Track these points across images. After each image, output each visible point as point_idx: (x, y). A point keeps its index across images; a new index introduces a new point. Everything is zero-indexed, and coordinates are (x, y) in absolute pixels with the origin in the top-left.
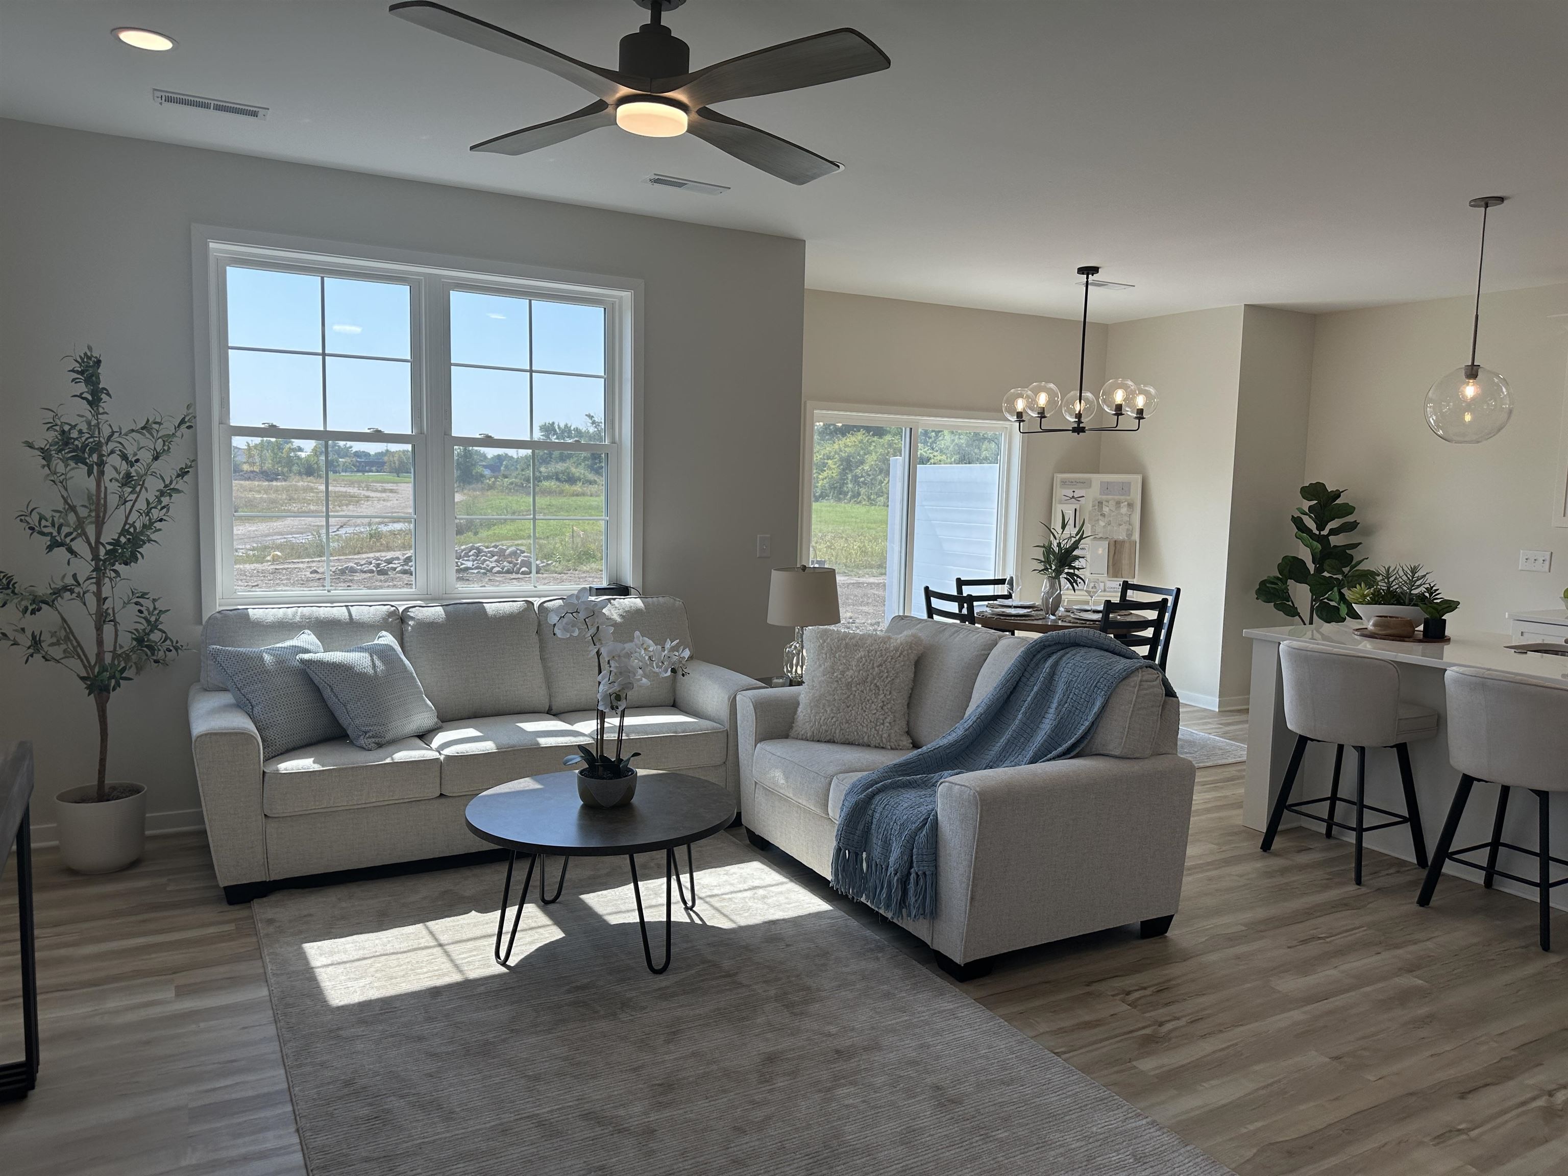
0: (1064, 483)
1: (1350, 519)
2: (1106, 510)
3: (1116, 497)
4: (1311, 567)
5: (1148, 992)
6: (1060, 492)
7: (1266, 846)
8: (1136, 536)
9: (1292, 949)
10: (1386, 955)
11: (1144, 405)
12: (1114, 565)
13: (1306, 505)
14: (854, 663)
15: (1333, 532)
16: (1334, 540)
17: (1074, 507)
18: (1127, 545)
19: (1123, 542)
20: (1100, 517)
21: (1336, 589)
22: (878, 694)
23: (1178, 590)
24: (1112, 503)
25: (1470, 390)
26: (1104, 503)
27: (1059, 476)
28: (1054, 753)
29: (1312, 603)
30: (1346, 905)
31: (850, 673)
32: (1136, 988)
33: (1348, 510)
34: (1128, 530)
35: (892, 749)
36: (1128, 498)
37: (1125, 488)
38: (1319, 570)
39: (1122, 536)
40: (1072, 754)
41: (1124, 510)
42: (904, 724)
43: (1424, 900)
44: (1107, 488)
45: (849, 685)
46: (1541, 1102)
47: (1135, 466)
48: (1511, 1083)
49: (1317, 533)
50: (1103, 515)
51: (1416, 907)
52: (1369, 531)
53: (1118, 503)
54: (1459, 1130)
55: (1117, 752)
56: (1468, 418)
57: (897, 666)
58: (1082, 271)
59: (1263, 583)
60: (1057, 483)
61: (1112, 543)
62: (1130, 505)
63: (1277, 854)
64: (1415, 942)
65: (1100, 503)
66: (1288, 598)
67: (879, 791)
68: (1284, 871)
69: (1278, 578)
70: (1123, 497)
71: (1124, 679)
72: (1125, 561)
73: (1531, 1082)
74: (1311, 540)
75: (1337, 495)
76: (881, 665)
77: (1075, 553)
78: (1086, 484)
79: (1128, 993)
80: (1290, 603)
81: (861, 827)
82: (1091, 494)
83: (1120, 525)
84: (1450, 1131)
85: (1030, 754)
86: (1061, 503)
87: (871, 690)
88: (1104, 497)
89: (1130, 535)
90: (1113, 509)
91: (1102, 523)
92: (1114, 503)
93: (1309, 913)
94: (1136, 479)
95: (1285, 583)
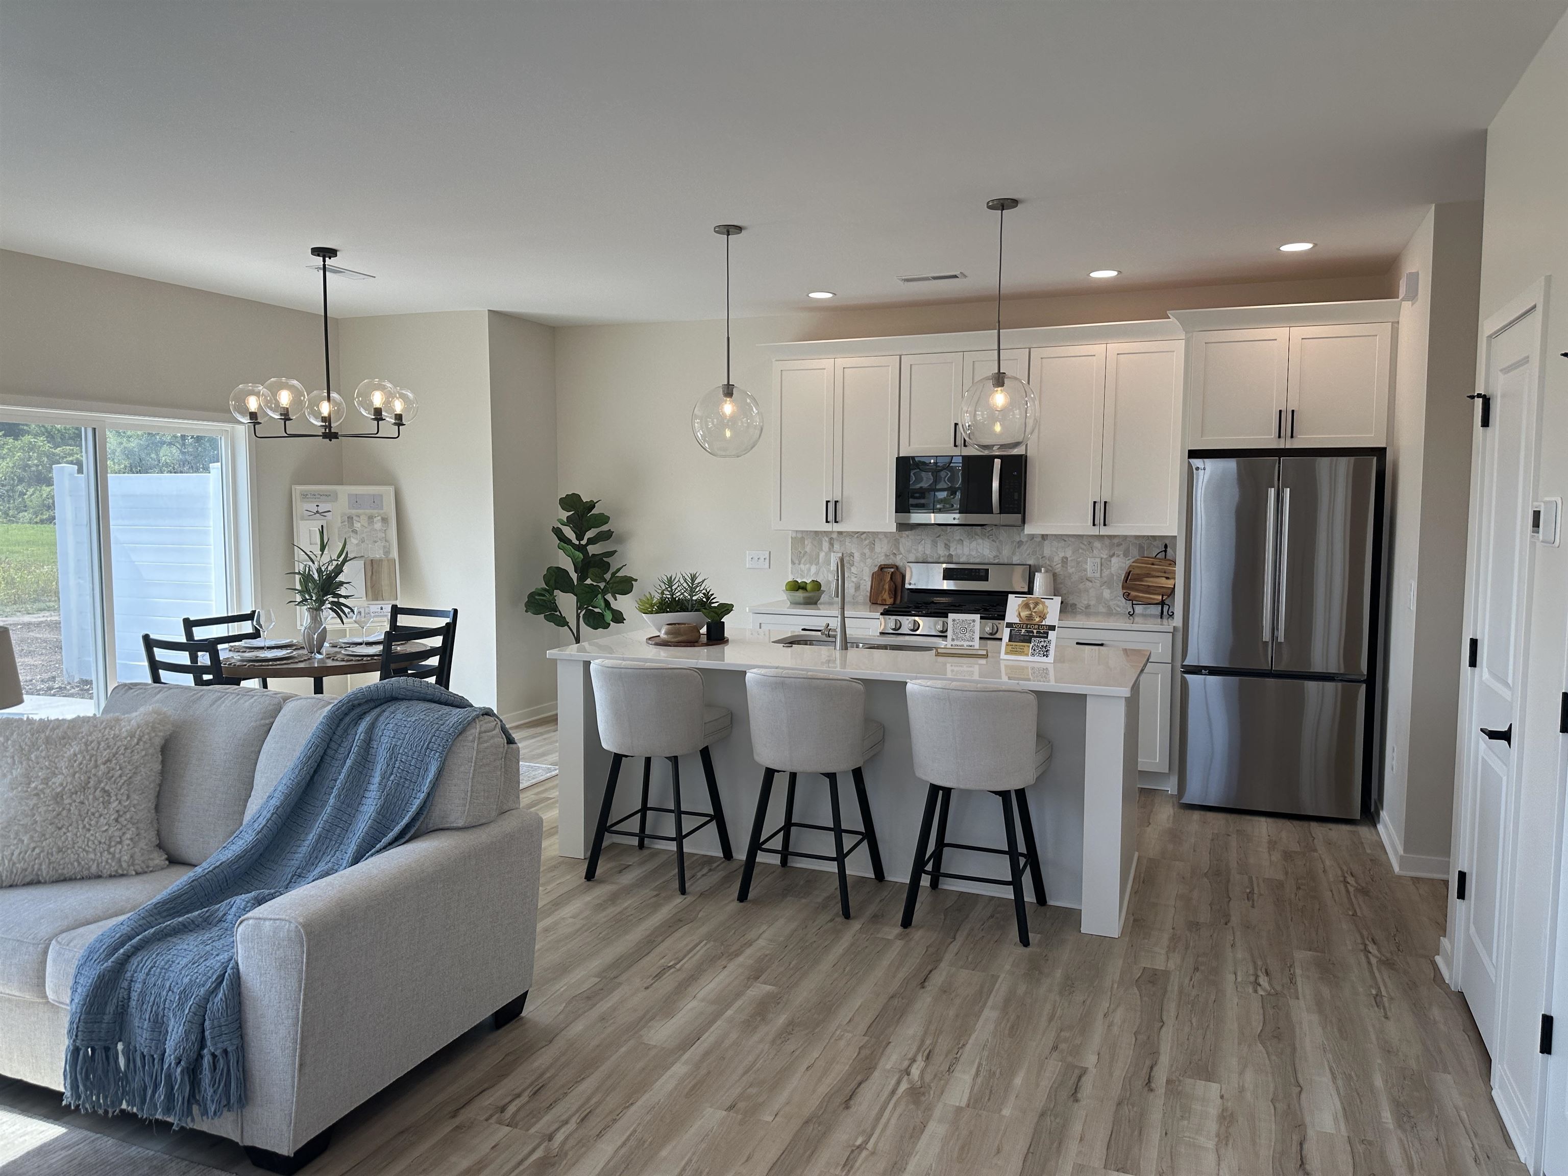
0: (305, 496)
1: (605, 528)
2: (357, 525)
3: (367, 511)
4: (574, 576)
5: (524, 1098)
6: (300, 507)
7: (590, 875)
8: (395, 554)
9: (650, 989)
10: (731, 966)
11: (402, 411)
12: (372, 587)
13: (564, 515)
14: (63, 764)
15: (591, 541)
16: (592, 550)
17: (320, 523)
18: (385, 563)
19: (381, 560)
20: (352, 534)
21: (600, 596)
22: (106, 804)
23: (456, 611)
24: (364, 520)
25: (728, 408)
26: (354, 518)
27: (298, 489)
28: (385, 841)
29: (577, 611)
30: (680, 920)
31: (59, 779)
32: (509, 1099)
33: (603, 519)
34: (384, 547)
35: (137, 874)
36: (381, 512)
37: (376, 501)
38: (581, 579)
39: (378, 554)
40: (407, 837)
41: (378, 525)
42: (152, 834)
43: (743, 896)
44: (356, 501)
45: (58, 798)
46: (904, 1086)
47: (388, 478)
48: (876, 1074)
49: (577, 543)
50: (355, 532)
51: (736, 905)
52: (621, 540)
53: (371, 518)
54: (858, 1147)
55: (460, 824)
56: (728, 434)
57: (136, 757)
58: (317, 251)
59: (531, 595)
60: (296, 497)
61: (369, 563)
62: (385, 520)
63: (601, 882)
64: (749, 944)
65: (350, 518)
66: (556, 608)
67: (137, 949)
68: (614, 898)
69: (545, 590)
70: (375, 511)
71: (460, 734)
72: (385, 582)
73: (888, 1067)
74: (573, 550)
75: (592, 505)
76: (109, 760)
77: (341, 578)
78: (331, 497)
79: (503, 1109)
80: (558, 613)
81: (110, 1009)
82: (339, 508)
83: (376, 542)
84: (853, 1151)
85: (351, 848)
86: (303, 519)
87: (95, 799)
88: (354, 511)
89: (387, 552)
90: (366, 525)
91: (354, 541)
92: (366, 518)
93: (650, 942)
94: (388, 492)
95: (551, 594)
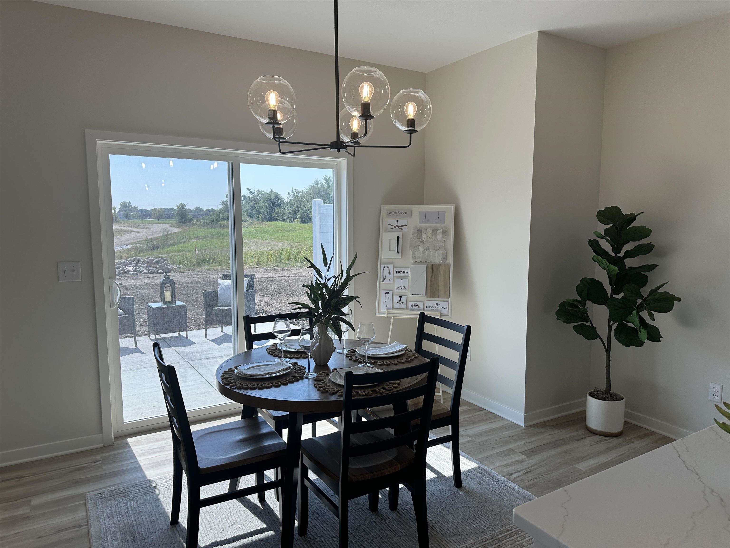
0: (389, 213)
1: (645, 241)
2: (424, 236)
3: (433, 225)
4: (608, 288)
6: (386, 222)
8: (450, 260)
12: (431, 286)
13: (602, 228)
15: (629, 254)
16: (629, 263)
17: (397, 234)
18: (442, 268)
19: (439, 265)
20: (420, 244)
21: (634, 312)
24: (429, 231)
26: (423, 230)
27: (385, 208)
29: (609, 323)
33: (644, 232)
34: (443, 254)
36: (443, 225)
37: (440, 217)
38: (615, 291)
39: (438, 260)
41: (439, 237)
44: (425, 217)
49: (614, 255)
50: (422, 242)
53: (435, 231)
59: (563, 305)
60: (383, 214)
61: (430, 267)
62: (445, 232)
65: (420, 231)
66: (587, 319)
69: (577, 301)
70: (438, 225)
72: (441, 283)
74: (608, 264)
75: (632, 218)
78: (407, 214)
80: (589, 324)
82: (412, 223)
83: (436, 250)
86: (387, 231)
88: (423, 225)
89: (445, 258)
90: (431, 236)
91: (421, 249)
92: (431, 231)
94: (450, 209)
95: (584, 305)
